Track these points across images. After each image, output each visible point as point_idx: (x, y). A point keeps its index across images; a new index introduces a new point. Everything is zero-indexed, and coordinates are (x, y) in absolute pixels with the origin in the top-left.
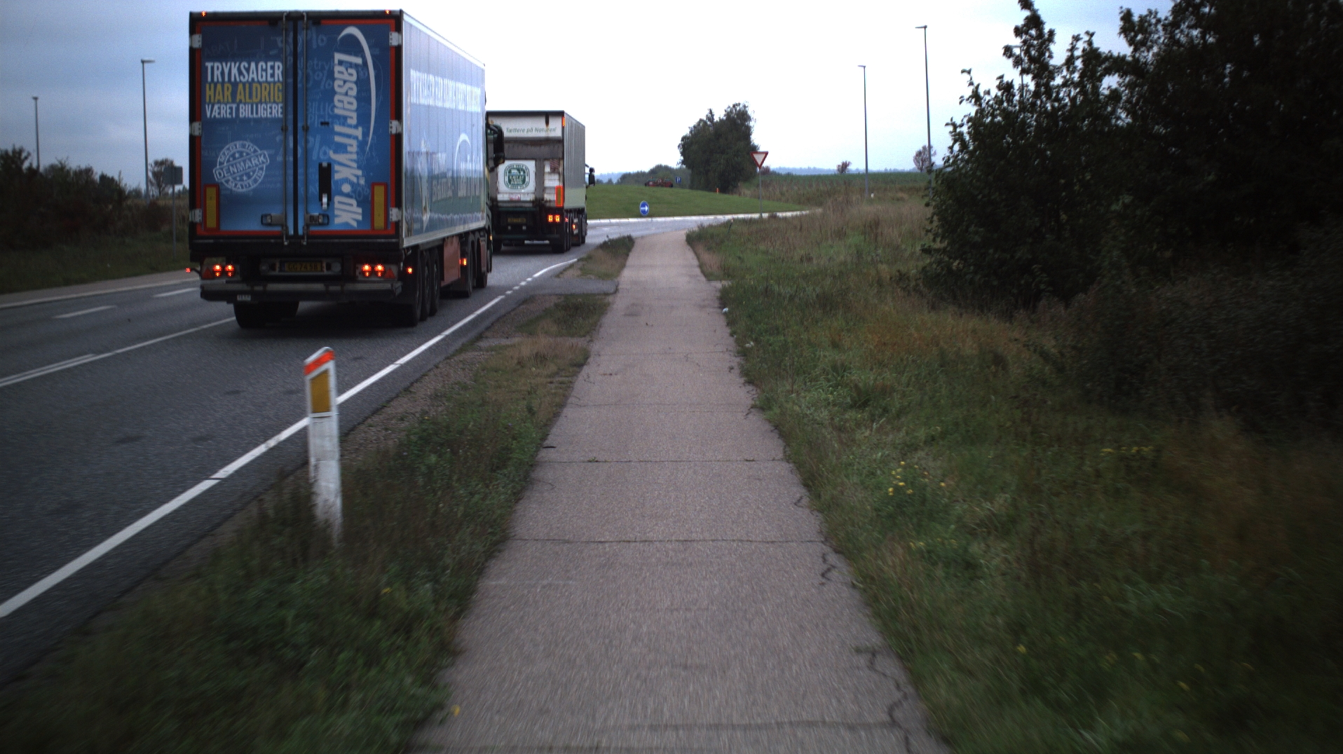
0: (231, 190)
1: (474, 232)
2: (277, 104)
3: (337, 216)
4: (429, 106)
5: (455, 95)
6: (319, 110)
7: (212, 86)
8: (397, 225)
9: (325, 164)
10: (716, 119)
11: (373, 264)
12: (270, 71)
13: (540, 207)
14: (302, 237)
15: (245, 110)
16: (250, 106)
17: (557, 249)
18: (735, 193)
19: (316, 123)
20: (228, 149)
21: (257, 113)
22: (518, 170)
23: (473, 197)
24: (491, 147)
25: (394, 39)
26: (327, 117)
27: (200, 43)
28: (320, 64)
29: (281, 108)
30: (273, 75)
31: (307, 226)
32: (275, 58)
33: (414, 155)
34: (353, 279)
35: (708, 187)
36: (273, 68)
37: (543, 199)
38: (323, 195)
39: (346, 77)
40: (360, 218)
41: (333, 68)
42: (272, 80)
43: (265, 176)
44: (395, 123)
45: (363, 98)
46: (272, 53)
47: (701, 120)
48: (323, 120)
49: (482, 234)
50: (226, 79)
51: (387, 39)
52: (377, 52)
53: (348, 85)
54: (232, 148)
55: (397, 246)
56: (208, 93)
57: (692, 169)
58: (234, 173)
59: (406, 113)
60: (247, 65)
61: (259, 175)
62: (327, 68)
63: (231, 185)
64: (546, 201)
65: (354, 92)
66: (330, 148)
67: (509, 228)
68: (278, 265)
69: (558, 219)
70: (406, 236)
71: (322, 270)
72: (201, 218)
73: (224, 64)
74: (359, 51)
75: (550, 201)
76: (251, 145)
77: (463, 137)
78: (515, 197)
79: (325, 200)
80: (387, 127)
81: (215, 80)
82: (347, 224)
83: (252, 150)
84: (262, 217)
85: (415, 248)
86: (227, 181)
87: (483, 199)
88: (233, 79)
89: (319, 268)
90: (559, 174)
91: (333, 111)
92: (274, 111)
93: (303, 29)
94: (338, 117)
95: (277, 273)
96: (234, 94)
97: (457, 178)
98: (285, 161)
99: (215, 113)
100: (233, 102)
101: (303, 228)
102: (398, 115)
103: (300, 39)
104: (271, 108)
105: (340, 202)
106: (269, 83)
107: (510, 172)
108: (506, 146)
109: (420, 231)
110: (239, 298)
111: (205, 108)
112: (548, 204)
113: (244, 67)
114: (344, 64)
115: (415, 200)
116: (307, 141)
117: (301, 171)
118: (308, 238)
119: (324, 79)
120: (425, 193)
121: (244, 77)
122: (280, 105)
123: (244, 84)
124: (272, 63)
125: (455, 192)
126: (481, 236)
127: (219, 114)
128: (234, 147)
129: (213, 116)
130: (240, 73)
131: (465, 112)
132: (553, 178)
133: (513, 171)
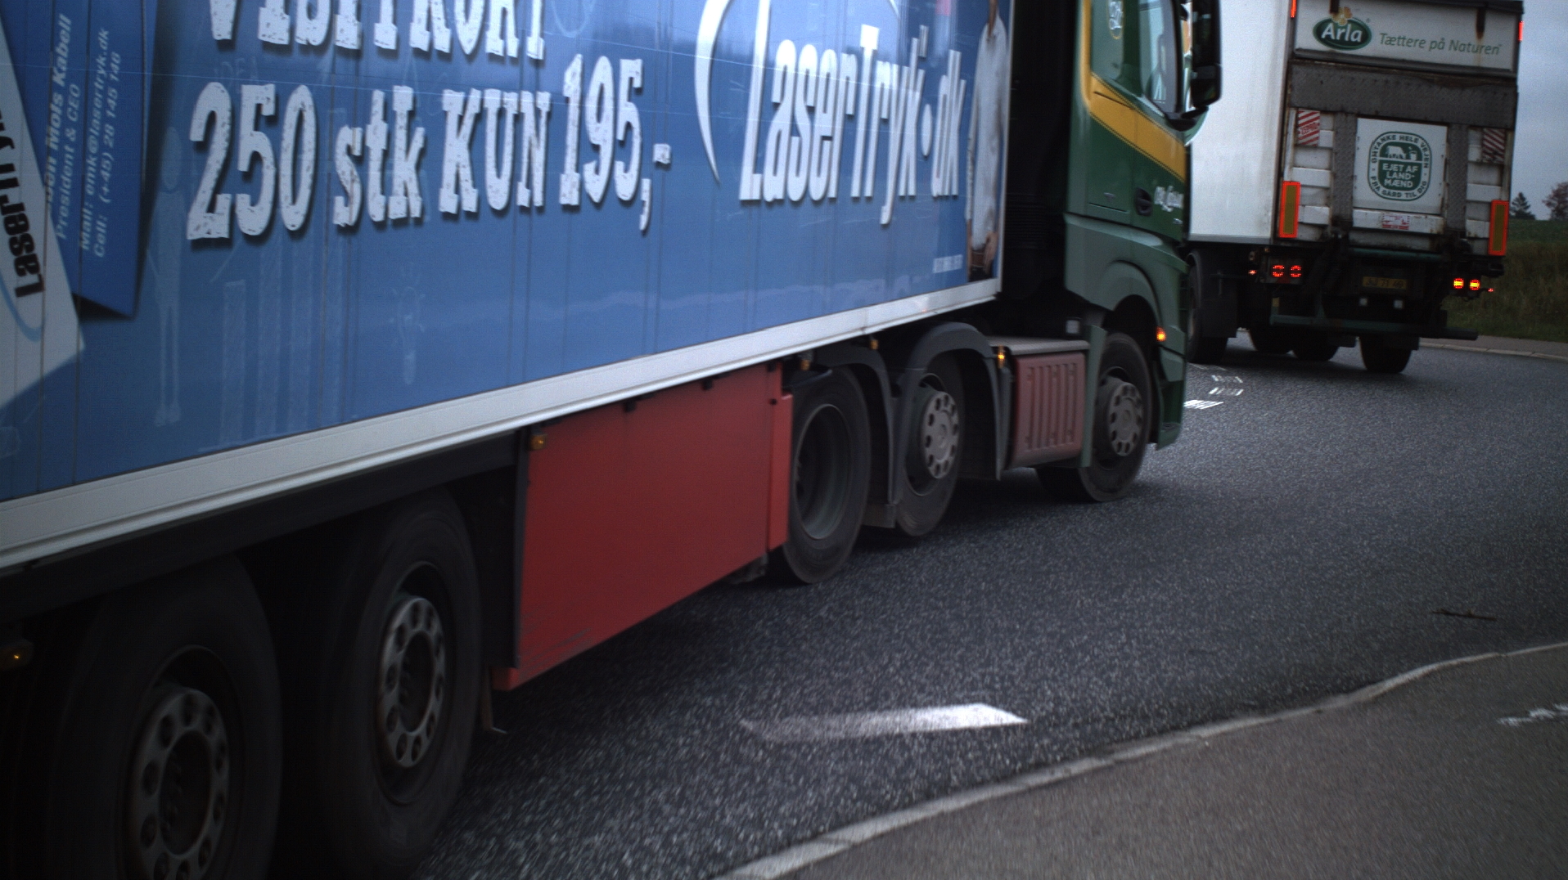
22: (1405, 147)
37: (1460, 232)
64: (1469, 237)
75: (1477, 240)
90: (1502, 167)
107: (1384, 152)
112: (1471, 246)
132: (1485, 178)
133: (1393, 150)
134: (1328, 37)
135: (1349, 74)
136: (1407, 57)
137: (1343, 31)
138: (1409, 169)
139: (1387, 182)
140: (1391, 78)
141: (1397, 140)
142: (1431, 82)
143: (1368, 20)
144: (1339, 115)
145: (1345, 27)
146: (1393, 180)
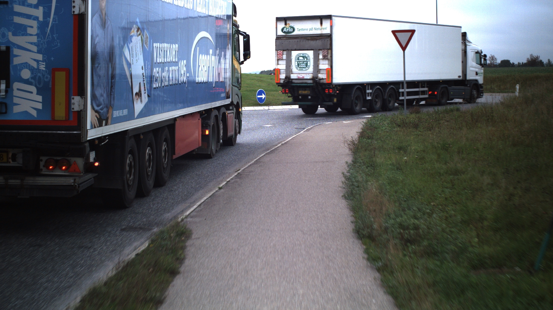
3: (16, 104)
8: (79, 114)
9: (3, 47)
34: (36, 173)
40: (40, 106)
55: (78, 139)
79: (2, 86)
80: (70, 6)
82: (26, 112)
89: (5, 160)
105: (18, 89)
109: (130, 117)
134: (285, 31)
135: (289, 40)
136: (304, 34)
137: (288, 29)
138: (305, 62)
139: (300, 66)
140: (298, 40)
141: (301, 55)
142: (309, 40)
143: (294, 26)
144: (287, 51)
145: (289, 28)
146: (301, 66)
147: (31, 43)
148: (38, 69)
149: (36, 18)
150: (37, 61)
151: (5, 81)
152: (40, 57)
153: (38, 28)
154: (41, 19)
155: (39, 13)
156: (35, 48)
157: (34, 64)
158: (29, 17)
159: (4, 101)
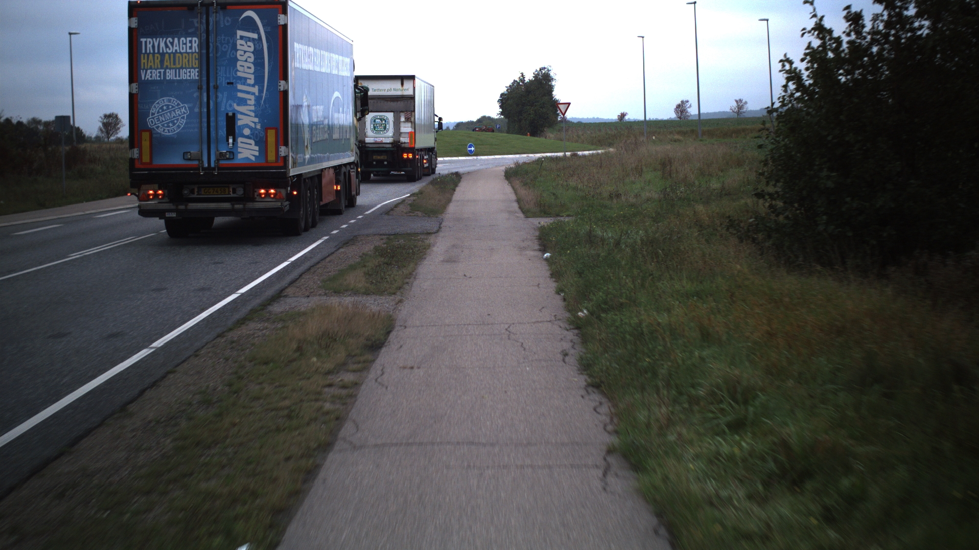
0: (160, 134)
1: (345, 165)
2: (195, 69)
3: (240, 153)
4: (309, 70)
5: (330, 63)
6: (226, 74)
7: (146, 56)
8: (285, 159)
9: (230, 114)
10: (527, 80)
11: (267, 188)
12: (189, 45)
13: (397, 147)
14: (214, 169)
15: (170, 74)
16: (174, 70)
17: (411, 178)
18: (542, 136)
19: (224, 83)
20: (158, 103)
21: (179, 77)
22: (381, 119)
23: (345, 139)
24: (359, 103)
25: (281, 20)
26: (231, 78)
27: (136, 24)
28: (226, 39)
29: (198, 72)
30: (191, 48)
31: (218, 160)
32: (192, 35)
33: (298, 107)
34: (253, 200)
35: (521, 132)
36: (191, 42)
37: (399, 142)
38: (230, 137)
39: (246, 49)
40: (257, 154)
41: (236, 41)
42: (190, 51)
43: (186, 124)
44: (282, 82)
45: (258, 63)
46: (190, 31)
47: (515, 81)
48: (229, 81)
49: (352, 166)
50: (156, 51)
51: (277, 20)
52: (269, 29)
53: (247, 54)
54: (161, 102)
55: (284, 175)
56: (143, 61)
57: (508, 118)
58: (163, 121)
59: (291, 75)
60: (171, 41)
61: (181, 122)
62: (231, 41)
63: (160, 130)
64: (402, 143)
65: (252, 60)
66: (234, 102)
67: (374, 163)
68: (196, 190)
69: (411, 156)
70: (292, 168)
71: (229, 194)
72: (138, 155)
73: (154, 39)
74: (255, 29)
75: (405, 143)
76: (176, 100)
77: (337, 94)
78: (379, 140)
79: (231, 141)
80: (277, 85)
81: (148, 52)
82: (247, 158)
83: (176, 104)
84: (184, 153)
85: (299, 176)
86: (158, 127)
87: (353, 141)
88: (161, 51)
89: (227, 193)
90: (411, 122)
91: (236, 74)
92: (192, 74)
93: (214, 13)
94: (240, 78)
95: (195, 196)
96: (162, 62)
97: (332, 125)
98: (201, 112)
99: (148, 76)
100: (162, 68)
101: (215, 161)
102: (285, 77)
103: (212, 20)
104: (190, 72)
105: (241, 142)
106: (188, 53)
107: (375, 121)
108: (369, 101)
109: (303, 164)
110: (168, 215)
111: (141, 73)
112: (403, 145)
113: (169, 41)
114: (244, 38)
115: (299, 140)
116: (217, 97)
117: (212, 119)
118: (218, 170)
119: (229, 50)
120: (307, 136)
121: (170, 49)
122: (197, 70)
123: (170, 54)
124: (190, 39)
125: (330, 135)
126: (351, 169)
127: (151, 77)
128: (162, 102)
129: (146, 79)
130: (167, 46)
131: (338, 76)
132: (407, 126)
133: (377, 120)
147: (251, 111)
148: (256, 129)
149: (253, 94)
150: (255, 123)
151: (232, 137)
152: (256, 120)
153: (255, 100)
154: (257, 94)
155: (255, 90)
156: (253, 114)
157: (253, 125)
158: (248, 93)
159: (232, 150)
